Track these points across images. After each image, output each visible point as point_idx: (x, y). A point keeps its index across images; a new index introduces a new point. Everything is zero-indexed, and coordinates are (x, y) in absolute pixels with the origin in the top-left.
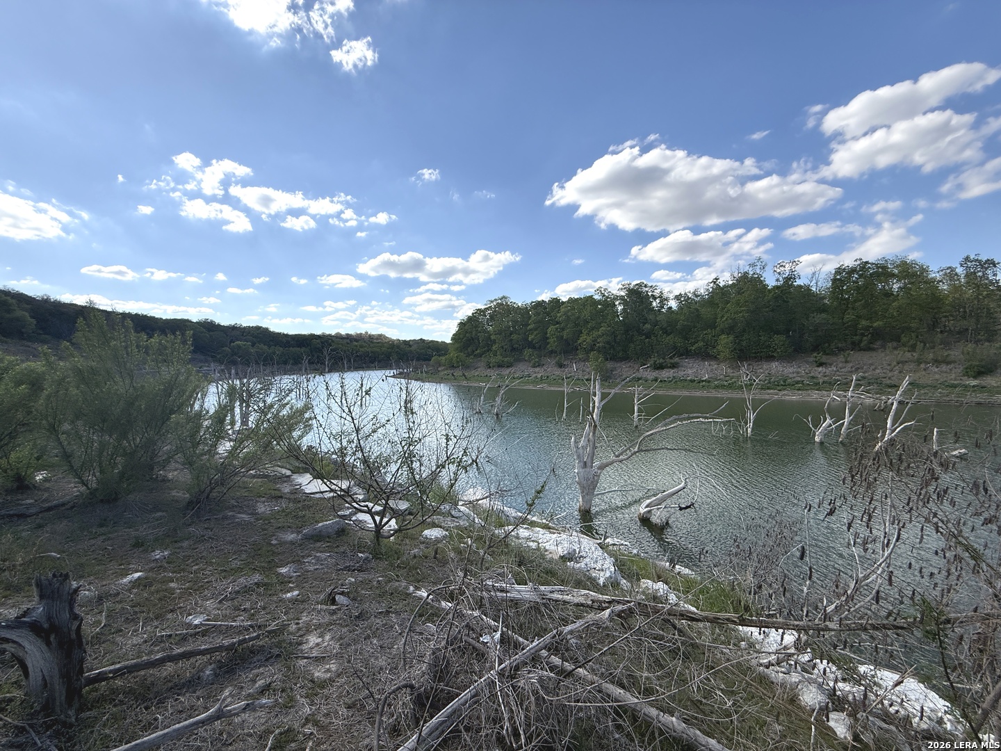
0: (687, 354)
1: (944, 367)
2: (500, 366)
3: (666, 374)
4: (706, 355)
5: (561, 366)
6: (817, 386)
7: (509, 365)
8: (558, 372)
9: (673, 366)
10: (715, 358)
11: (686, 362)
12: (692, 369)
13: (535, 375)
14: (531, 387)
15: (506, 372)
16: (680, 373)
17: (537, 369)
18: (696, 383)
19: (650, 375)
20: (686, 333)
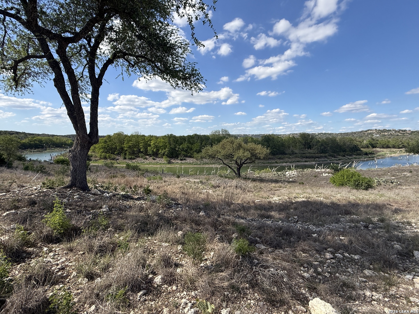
0: (186, 156)
1: (228, 160)
2: (131, 159)
3: (183, 162)
4: (190, 157)
5: (154, 159)
6: (211, 164)
7: (134, 159)
8: (154, 161)
9: (185, 159)
10: (193, 157)
11: (187, 158)
12: (189, 160)
13: (146, 162)
14: (148, 166)
15: (134, 161)
16: (186, 161)
17: (146, 160)
18: (190, 164)
19: (180, 162)
20: (186, 151)
